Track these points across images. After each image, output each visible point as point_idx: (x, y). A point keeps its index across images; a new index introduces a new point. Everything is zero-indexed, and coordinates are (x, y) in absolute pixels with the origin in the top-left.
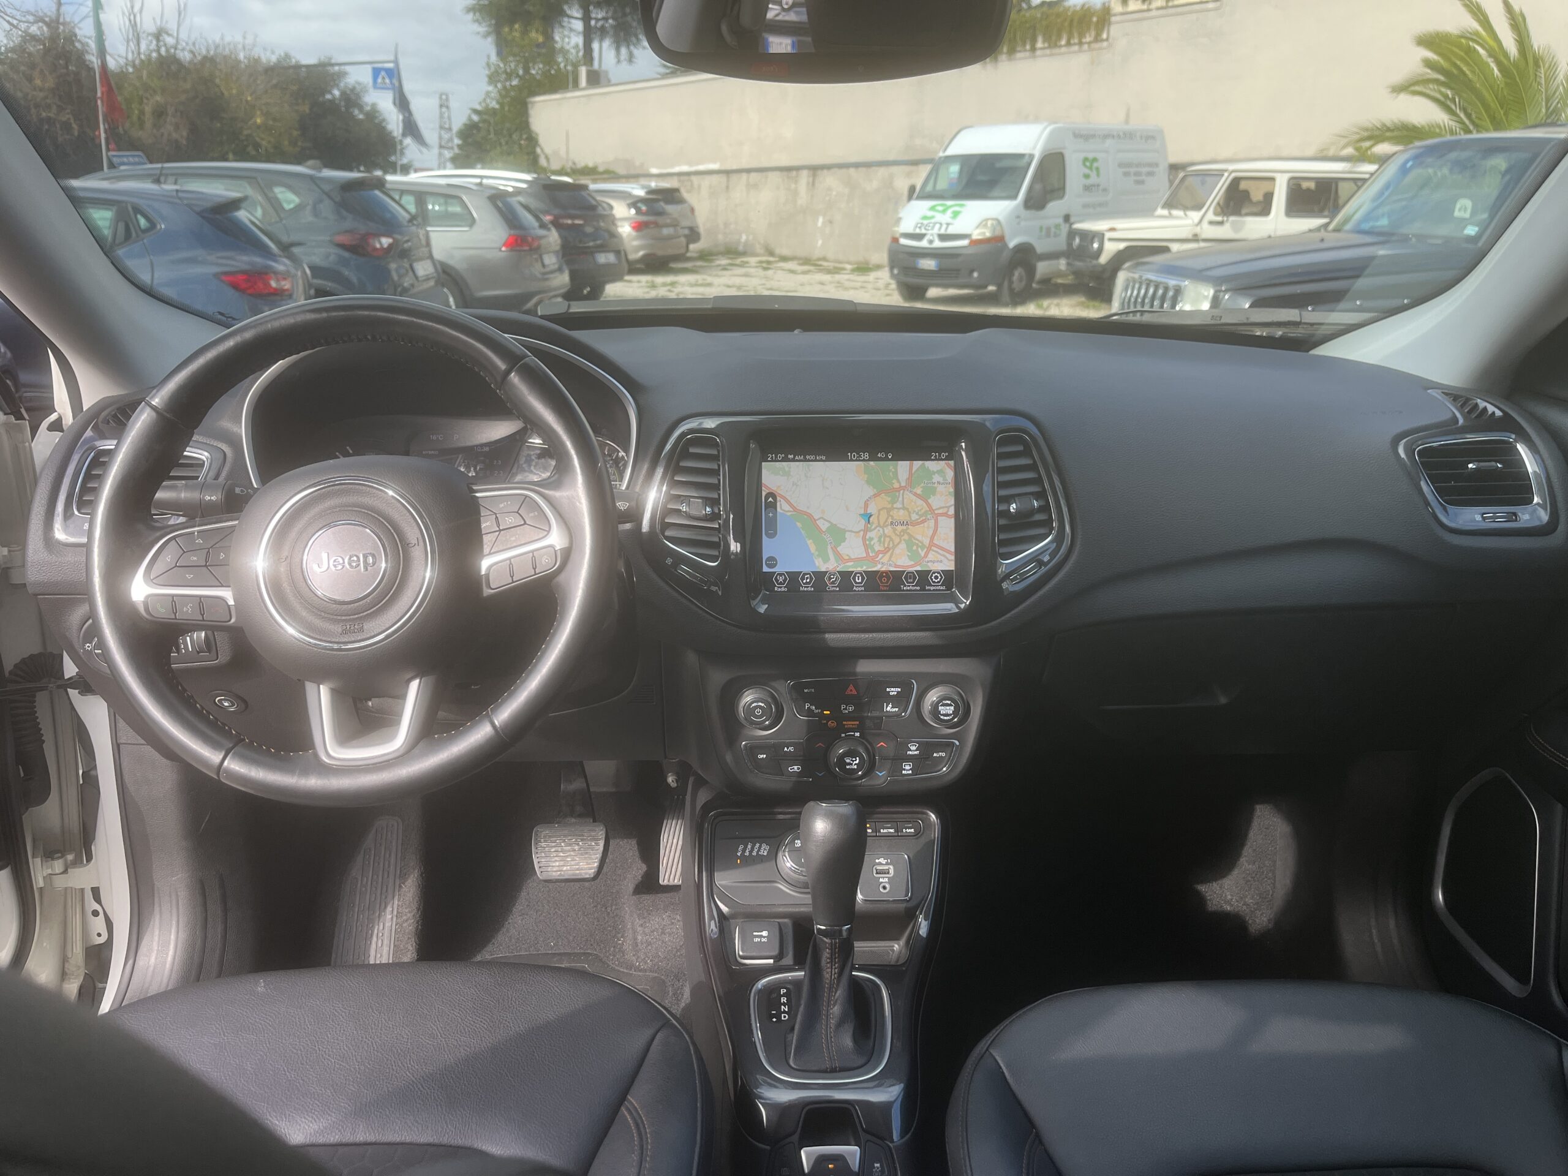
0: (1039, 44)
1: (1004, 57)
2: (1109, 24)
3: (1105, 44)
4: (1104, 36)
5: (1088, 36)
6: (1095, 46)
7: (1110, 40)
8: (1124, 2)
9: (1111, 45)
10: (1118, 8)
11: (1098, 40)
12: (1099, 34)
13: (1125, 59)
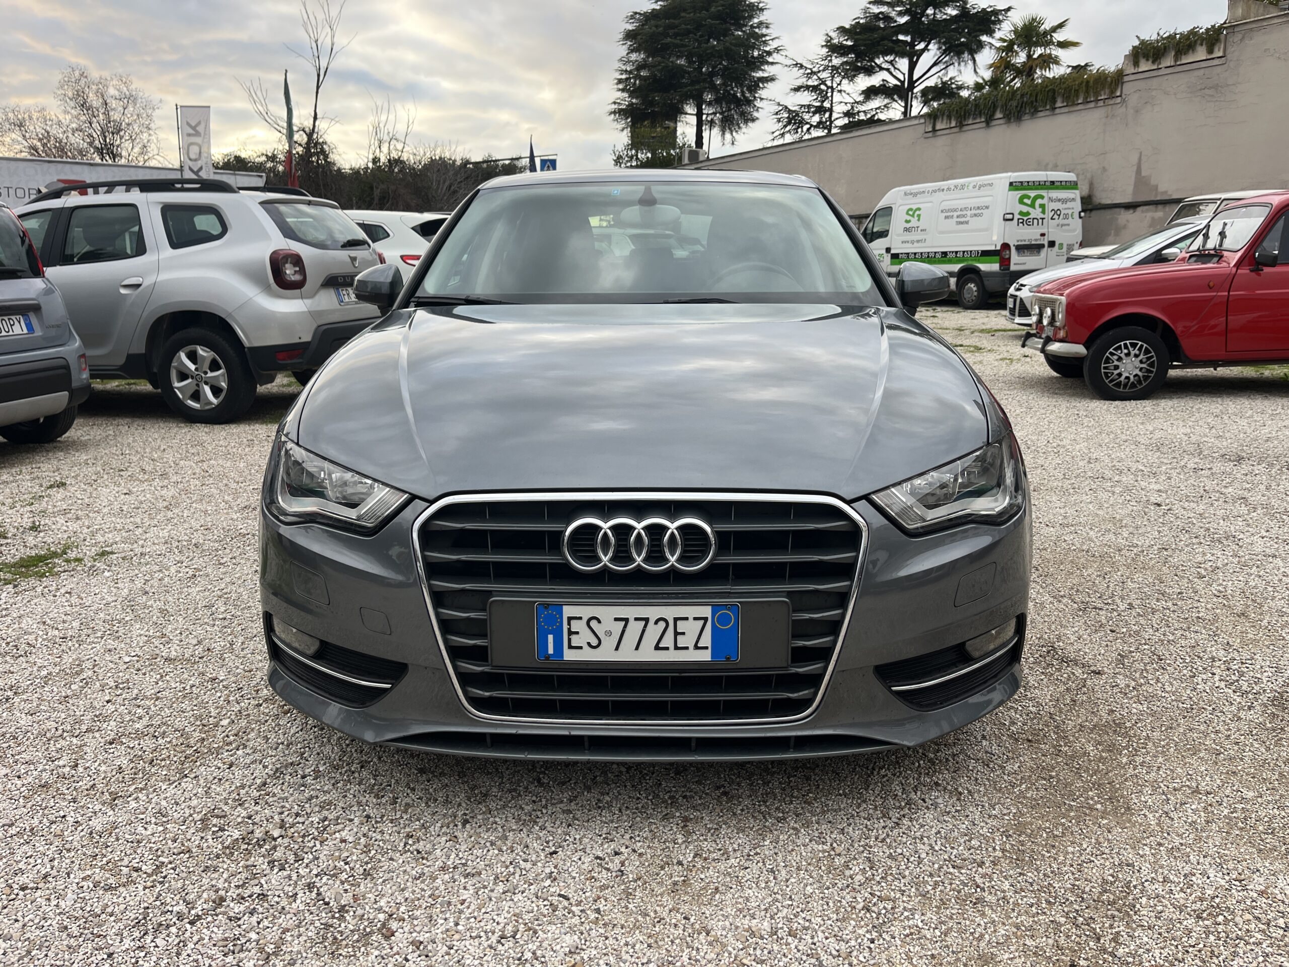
0: (1059, 104)
1: (1026, 117)
2: (1123, 83)
3: (1119, 100)
4: (1118, 94)
5: (1102, 93)
6: (1111, 102)
7: (1124, 96)
8: (1136, 64)
9: (1124, 101)
10: (1130, 69)
11: (1112, 96)
12: (1112, 92)
13: (1137, 111)
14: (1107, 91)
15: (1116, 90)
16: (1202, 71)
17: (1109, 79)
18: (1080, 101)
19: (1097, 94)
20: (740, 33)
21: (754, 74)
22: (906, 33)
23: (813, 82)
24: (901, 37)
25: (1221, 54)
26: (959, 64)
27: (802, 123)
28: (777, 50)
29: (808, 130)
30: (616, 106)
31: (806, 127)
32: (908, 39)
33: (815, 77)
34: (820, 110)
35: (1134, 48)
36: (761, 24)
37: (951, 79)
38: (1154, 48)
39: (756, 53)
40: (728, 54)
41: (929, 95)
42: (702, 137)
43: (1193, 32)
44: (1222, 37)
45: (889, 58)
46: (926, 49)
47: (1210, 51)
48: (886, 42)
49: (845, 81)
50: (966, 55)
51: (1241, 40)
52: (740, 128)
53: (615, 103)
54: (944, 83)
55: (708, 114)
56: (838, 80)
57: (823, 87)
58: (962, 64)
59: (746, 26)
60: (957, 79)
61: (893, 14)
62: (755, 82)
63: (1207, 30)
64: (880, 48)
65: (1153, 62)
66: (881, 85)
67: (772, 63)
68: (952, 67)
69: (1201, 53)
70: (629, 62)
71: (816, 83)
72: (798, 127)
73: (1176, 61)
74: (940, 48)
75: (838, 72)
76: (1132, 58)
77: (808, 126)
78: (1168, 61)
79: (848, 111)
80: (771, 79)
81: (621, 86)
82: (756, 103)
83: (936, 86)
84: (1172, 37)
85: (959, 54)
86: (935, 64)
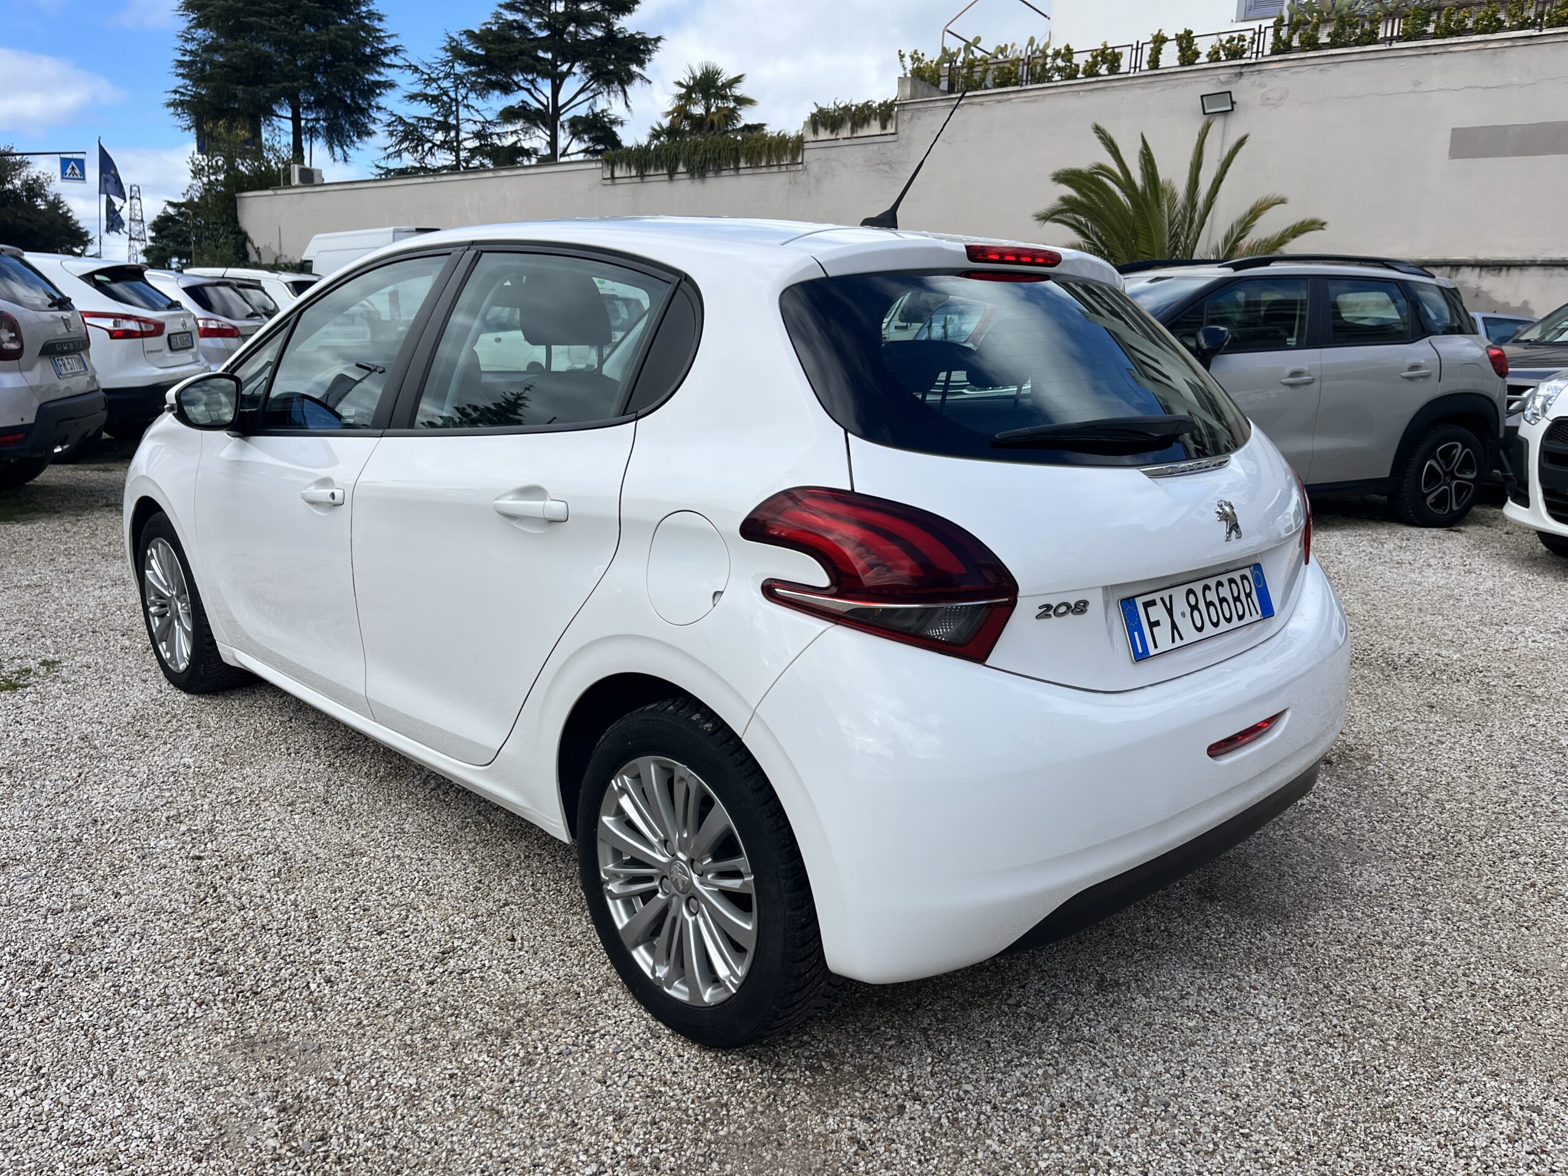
1: (710, 174)
2: (804, 150)
3: (800, 167)
4: (800, 160)
5: (785, 159)
6: (793, 168)
7: (806, 164)
8: (815, 132)
9: (805, 168)
10: (810, 137)
11: (794, 163)
12: (794, 158)
13: (818, 181)
14: (789, 157)
15: (797, 156)
16: (876, 147)
17: (790, 145)
18: (763, 164)
19: (779, 158)
20: (344, 21)
21: (367, 76)
22: (546, 51)
23: (433, 90)
24: (541, 54)
25: (893, 131)
26: (609, 94)
27: (422, 140)
28: (395, 50)
29: (430, 149)
30: (177, 96)
31: (427, 146)
32: (549, 56)
33: (434, 85)
34: (444, 127)
35: (813, 115)
36: (371, 15)
37: (603, 111)
38: (832, 117)
39: (368, 50)
40: (332, 47)
41: (579, 126)
42: (302, 149)
43: (867, 106)
44: (894, 113)
45: (530, 77)
46: (569, 71)
47: (884, 127)
48: (525, 58)
49: (472, 95)
50: (616, 86)
51: (912, 117)
52: (352, 141)
53: (176, 92)
54: (595, 115)
55: (307, 120)
56: (463, 91)
57: (445, 98)
58: (612, 94)
59: (351, 13)
60: (610, 112)
61: (531, 26)
62: (368, 85)
63: (880, 105)
64: (518, 63)
65: (832, 132)
66: (520, 107)
67: (390, 66)
68: (600, 96)
69: (875, 127)
70: (193, 39)
71: (436, 93)
72: (417, 146)
73: (853, 132)
74: (585, 72)
75: (462, 82)
76: (811, 126)
77: (430, 145)
78: (845, 132)
79: (479, 132)
80: (390, 85)
81: (181, 71)
82: (370, 111)
83: (587, 115)
84: (847, 109)
85: (608, 83)
86: (582, 90)
